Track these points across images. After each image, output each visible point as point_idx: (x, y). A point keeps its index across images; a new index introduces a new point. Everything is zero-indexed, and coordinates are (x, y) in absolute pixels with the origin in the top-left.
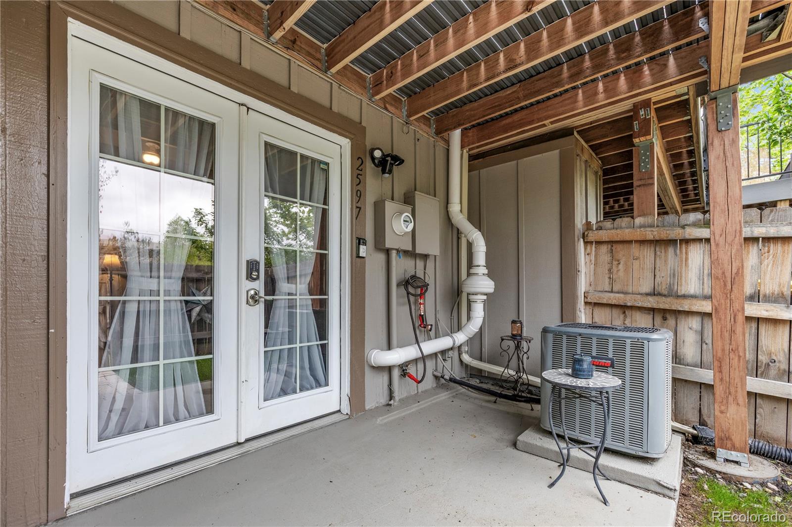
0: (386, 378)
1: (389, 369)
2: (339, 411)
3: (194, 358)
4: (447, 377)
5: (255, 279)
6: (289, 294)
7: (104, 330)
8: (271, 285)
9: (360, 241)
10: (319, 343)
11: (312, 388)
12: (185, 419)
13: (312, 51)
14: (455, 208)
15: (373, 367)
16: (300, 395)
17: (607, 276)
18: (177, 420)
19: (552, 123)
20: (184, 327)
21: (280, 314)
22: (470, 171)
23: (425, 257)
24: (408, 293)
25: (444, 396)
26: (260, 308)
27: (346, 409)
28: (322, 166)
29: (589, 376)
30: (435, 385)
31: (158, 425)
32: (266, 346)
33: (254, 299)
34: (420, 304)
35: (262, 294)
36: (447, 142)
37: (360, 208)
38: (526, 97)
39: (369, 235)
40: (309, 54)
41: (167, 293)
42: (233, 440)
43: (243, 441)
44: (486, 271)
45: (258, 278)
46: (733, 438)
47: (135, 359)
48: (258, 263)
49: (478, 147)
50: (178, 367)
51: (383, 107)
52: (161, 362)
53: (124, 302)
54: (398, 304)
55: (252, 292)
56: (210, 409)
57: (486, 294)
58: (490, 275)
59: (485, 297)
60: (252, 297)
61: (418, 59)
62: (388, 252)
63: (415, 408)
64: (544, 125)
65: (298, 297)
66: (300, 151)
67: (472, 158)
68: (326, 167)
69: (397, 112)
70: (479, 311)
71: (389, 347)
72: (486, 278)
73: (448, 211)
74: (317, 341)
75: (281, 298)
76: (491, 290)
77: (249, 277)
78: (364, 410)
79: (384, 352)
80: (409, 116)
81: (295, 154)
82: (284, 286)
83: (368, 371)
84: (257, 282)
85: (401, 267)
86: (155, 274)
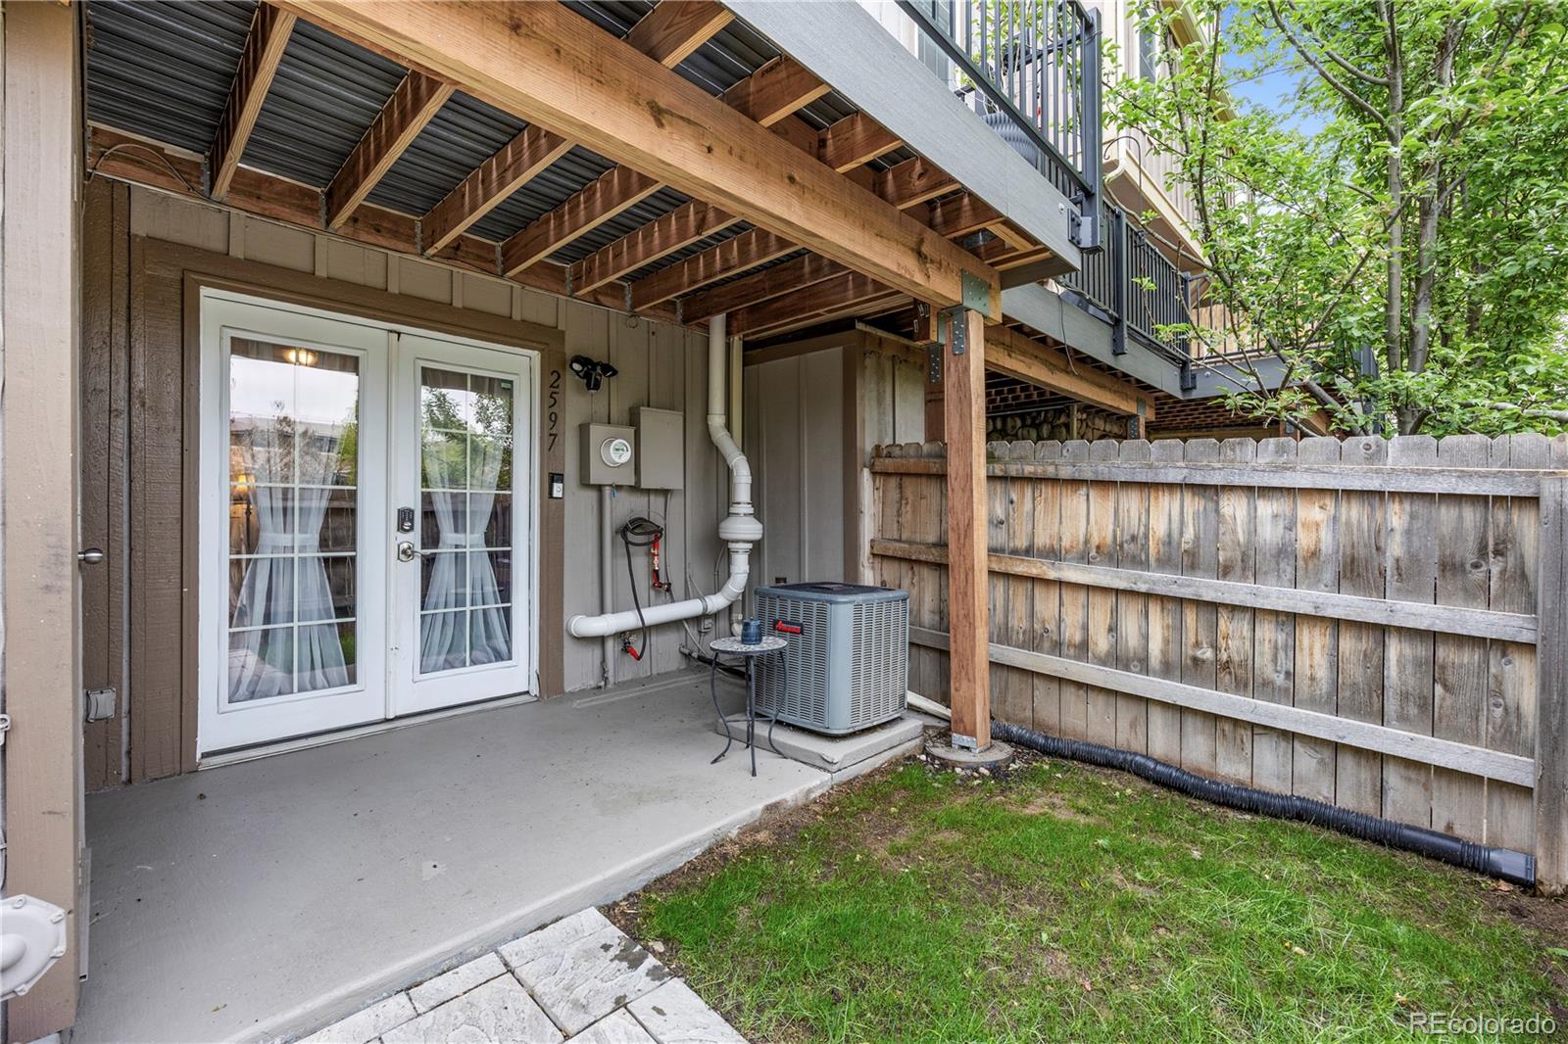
0: (597, 652)
1: (601, 640)
2: (528, 692)
3: (335, 621)
4: (695, 655)
5: (408, 531)
6: (457, 546)
7: (236, 589)
8: (431, 538)
9: (555, 477)
10: (500, 605)
11: (490, 662)
12: (324, 688)
13: (484, 253)
14: (717, 420)
15: (575, 637)
16: (469, 669)
17: (895, 519)
18: (314, 688)
19: (829, 312)
20: (323, 587)
21: (445, 572)
22: (745, 364)
23: (665, 492)
24: (627, 543)
25: (689, 680)
26: (416, 565)
27: (535, 690)
28: (503, 385)
29: (759, 640)
30: (683, 666)
31: (292, 692)
32: (422, 609)
33: (407, 553)
34: (654, 555)
35: (418, 547)
36: (706, 328)
37: (555, 435)
38: (773, 289)
39: (571, 469)
40: (479, 257)
41: (303, 549)
42: (383, 717)
43: (392, 717)
44: (751, 511)
45: (412, 528)
46: (965, 720)
47: (267, 619)
48: (411, 512)
49: (753, 334)
50: (316, 630)
51: (592, 300)
52: (296, 624)
53: (256, 560)
54: (614, 556)
55: (405, 546)
56: (353, 680)
57: (751, 542)
58: (757, 515)
59: (750, 546)
60: (404, 552)
61: (614, 258)
62: (599, 488)
63: (635, 692)
64: (819, 315)
65: (468, 550)
66: (470, 371)
67: (747, 346)
68: (508, 386)
69: (617, 303)
70: (741, 565)
71: (602, 611)
72: (752, 519)
73: (707, 426)
74: (496, 603)
75: (445, 550)
76: (758, 536)
77: (401, 528)
78: (563, 692)
79: (594, 618)
80: (634, 306)
81: (465, 375)
82: (448, 535)
83: (567, 643)
84: (411, 534)
85: (621, 508)
86: (288, 527)
